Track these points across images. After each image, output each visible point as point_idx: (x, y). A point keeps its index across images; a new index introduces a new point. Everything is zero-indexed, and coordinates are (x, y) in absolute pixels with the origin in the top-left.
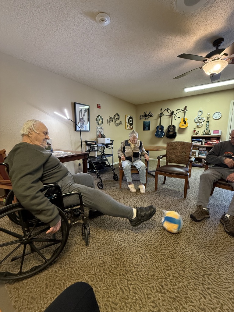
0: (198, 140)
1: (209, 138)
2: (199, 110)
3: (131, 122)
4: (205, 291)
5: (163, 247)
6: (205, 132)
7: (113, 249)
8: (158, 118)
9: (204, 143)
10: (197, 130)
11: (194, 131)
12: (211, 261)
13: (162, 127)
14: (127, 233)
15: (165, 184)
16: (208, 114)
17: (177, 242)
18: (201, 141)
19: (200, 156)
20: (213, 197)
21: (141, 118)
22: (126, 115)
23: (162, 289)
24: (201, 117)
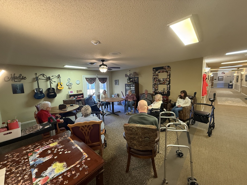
2: (68, 78)
8: (34, 81)
21: (6, 80)
24: (70, 82)
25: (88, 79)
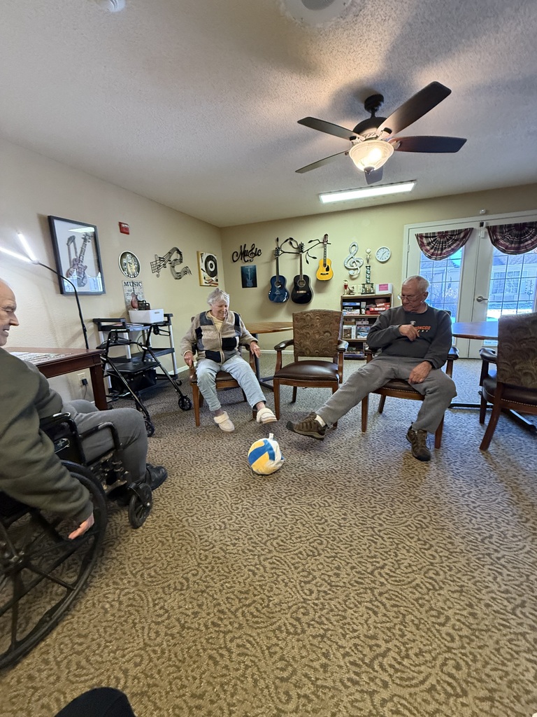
0: (353, 304)
1: (372, 301)
2: (351, 244)
3: (212, 267)
4: (377, 600)
5: (296, 538)
6: (364, 287)
7: (187, 573)
8: (272, 260)
9: (363, 311)
10: (351, 284)
11: (346, 287)
12: (384, 541)
13: (283, 279)
14: (218, 527)
15: (297, 402)
16: (368, 251)
17: (323, 520)
18: (359, 307)
19: (358, 337)
20: (384, 416)
21: (235, 260)
22: (198, 252)
23: (299, 626)
24: (355, 257)
25: (430, 240)
